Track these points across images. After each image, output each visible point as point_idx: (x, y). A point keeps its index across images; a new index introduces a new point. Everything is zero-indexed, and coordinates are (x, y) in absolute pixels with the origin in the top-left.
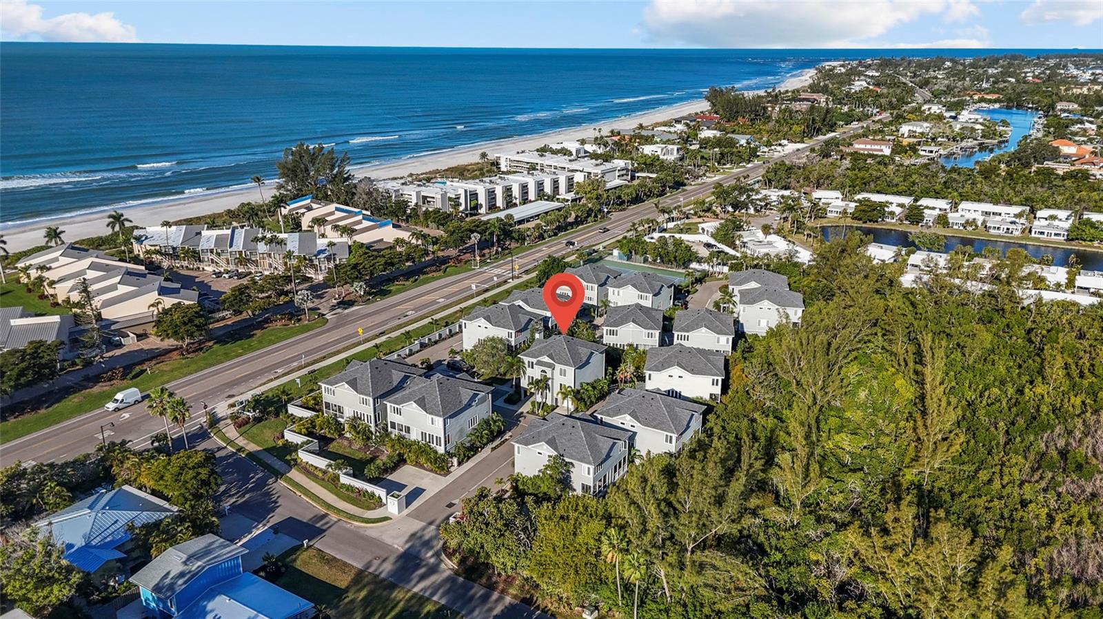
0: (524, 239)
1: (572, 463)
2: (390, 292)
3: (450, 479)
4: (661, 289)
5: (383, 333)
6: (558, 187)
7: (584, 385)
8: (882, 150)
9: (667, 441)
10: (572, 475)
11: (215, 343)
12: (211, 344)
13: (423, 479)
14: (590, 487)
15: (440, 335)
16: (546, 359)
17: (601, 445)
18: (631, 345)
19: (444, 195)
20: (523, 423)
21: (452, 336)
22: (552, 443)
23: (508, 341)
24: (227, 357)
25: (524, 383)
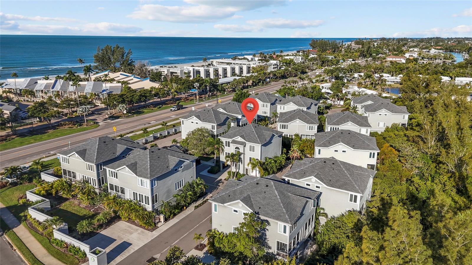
0: (225, 91)
1: (267, 221)
2: (143, 112)
3: (156, 234)
4: (311, 105)
5: (132, 132)
6: (242, 71)
7: (268, 159)
8: (401, 61)
9: (351, 200)
10: (267, 233)
11: (18, 136)
12: (14, 137)
13: (131, 233)
14: (286, 245)
15: (168, 133)
16: (239, 139)
17: (294, 203)
18: (297, 135)
19: (181, 71)
20: (221, 187)
21: (177, 134)
22: (247, 201)
23: (212, 132)
24: (21, 144)
25: (223, 158)
